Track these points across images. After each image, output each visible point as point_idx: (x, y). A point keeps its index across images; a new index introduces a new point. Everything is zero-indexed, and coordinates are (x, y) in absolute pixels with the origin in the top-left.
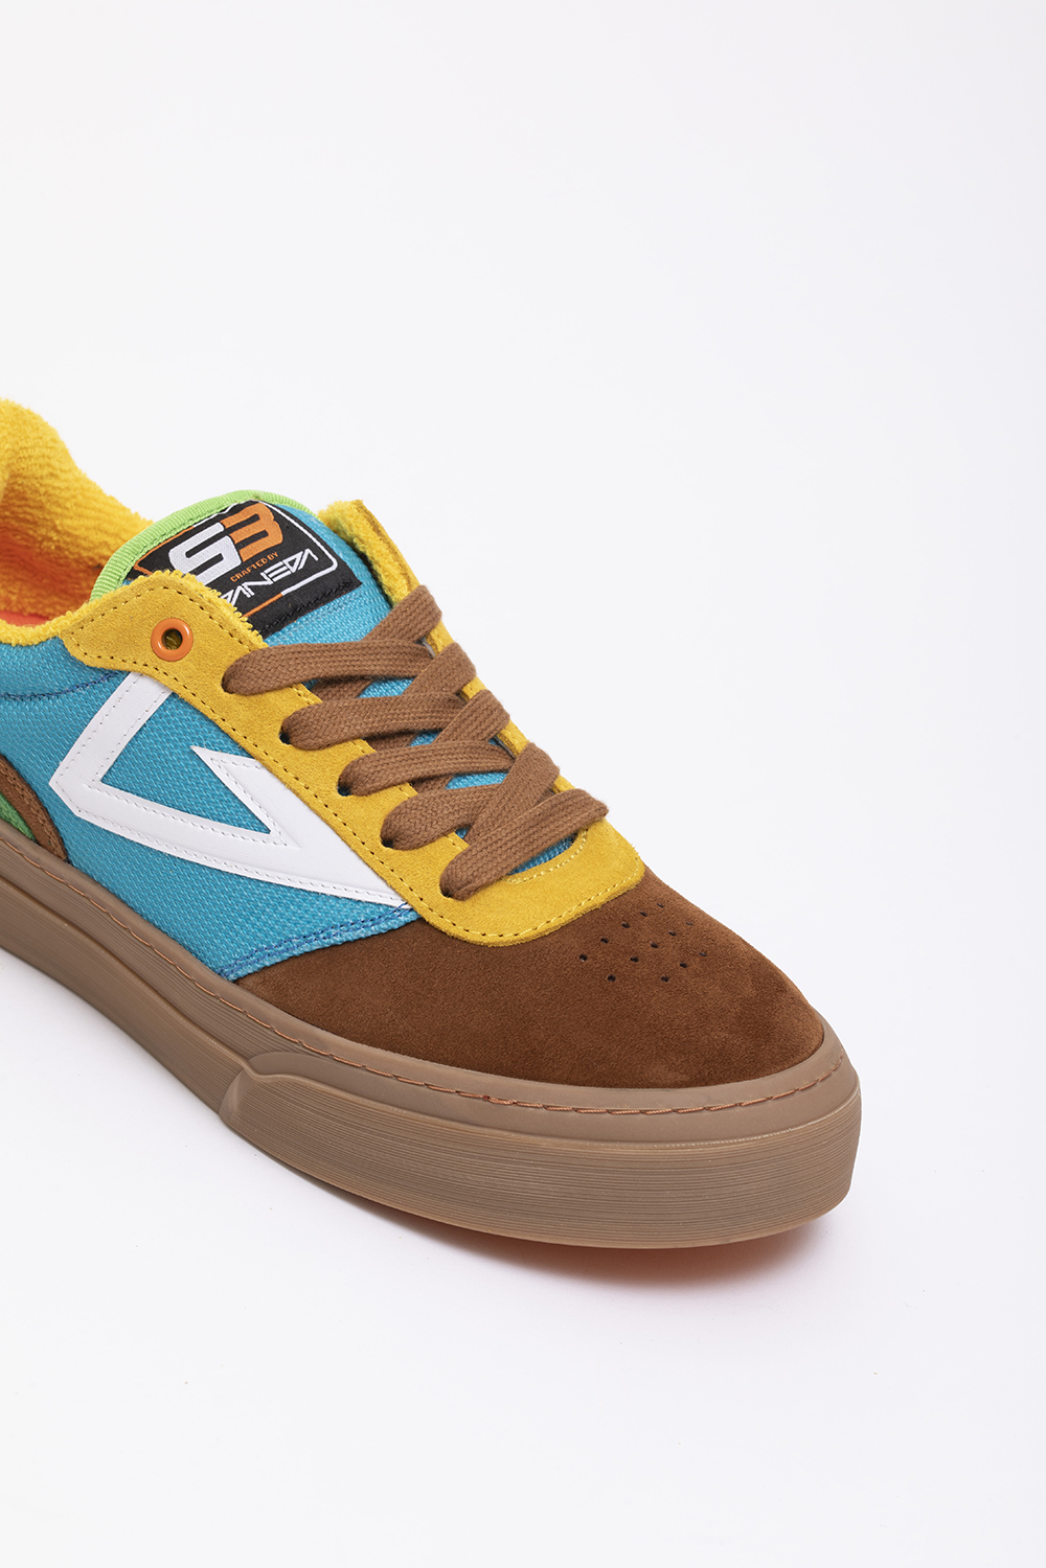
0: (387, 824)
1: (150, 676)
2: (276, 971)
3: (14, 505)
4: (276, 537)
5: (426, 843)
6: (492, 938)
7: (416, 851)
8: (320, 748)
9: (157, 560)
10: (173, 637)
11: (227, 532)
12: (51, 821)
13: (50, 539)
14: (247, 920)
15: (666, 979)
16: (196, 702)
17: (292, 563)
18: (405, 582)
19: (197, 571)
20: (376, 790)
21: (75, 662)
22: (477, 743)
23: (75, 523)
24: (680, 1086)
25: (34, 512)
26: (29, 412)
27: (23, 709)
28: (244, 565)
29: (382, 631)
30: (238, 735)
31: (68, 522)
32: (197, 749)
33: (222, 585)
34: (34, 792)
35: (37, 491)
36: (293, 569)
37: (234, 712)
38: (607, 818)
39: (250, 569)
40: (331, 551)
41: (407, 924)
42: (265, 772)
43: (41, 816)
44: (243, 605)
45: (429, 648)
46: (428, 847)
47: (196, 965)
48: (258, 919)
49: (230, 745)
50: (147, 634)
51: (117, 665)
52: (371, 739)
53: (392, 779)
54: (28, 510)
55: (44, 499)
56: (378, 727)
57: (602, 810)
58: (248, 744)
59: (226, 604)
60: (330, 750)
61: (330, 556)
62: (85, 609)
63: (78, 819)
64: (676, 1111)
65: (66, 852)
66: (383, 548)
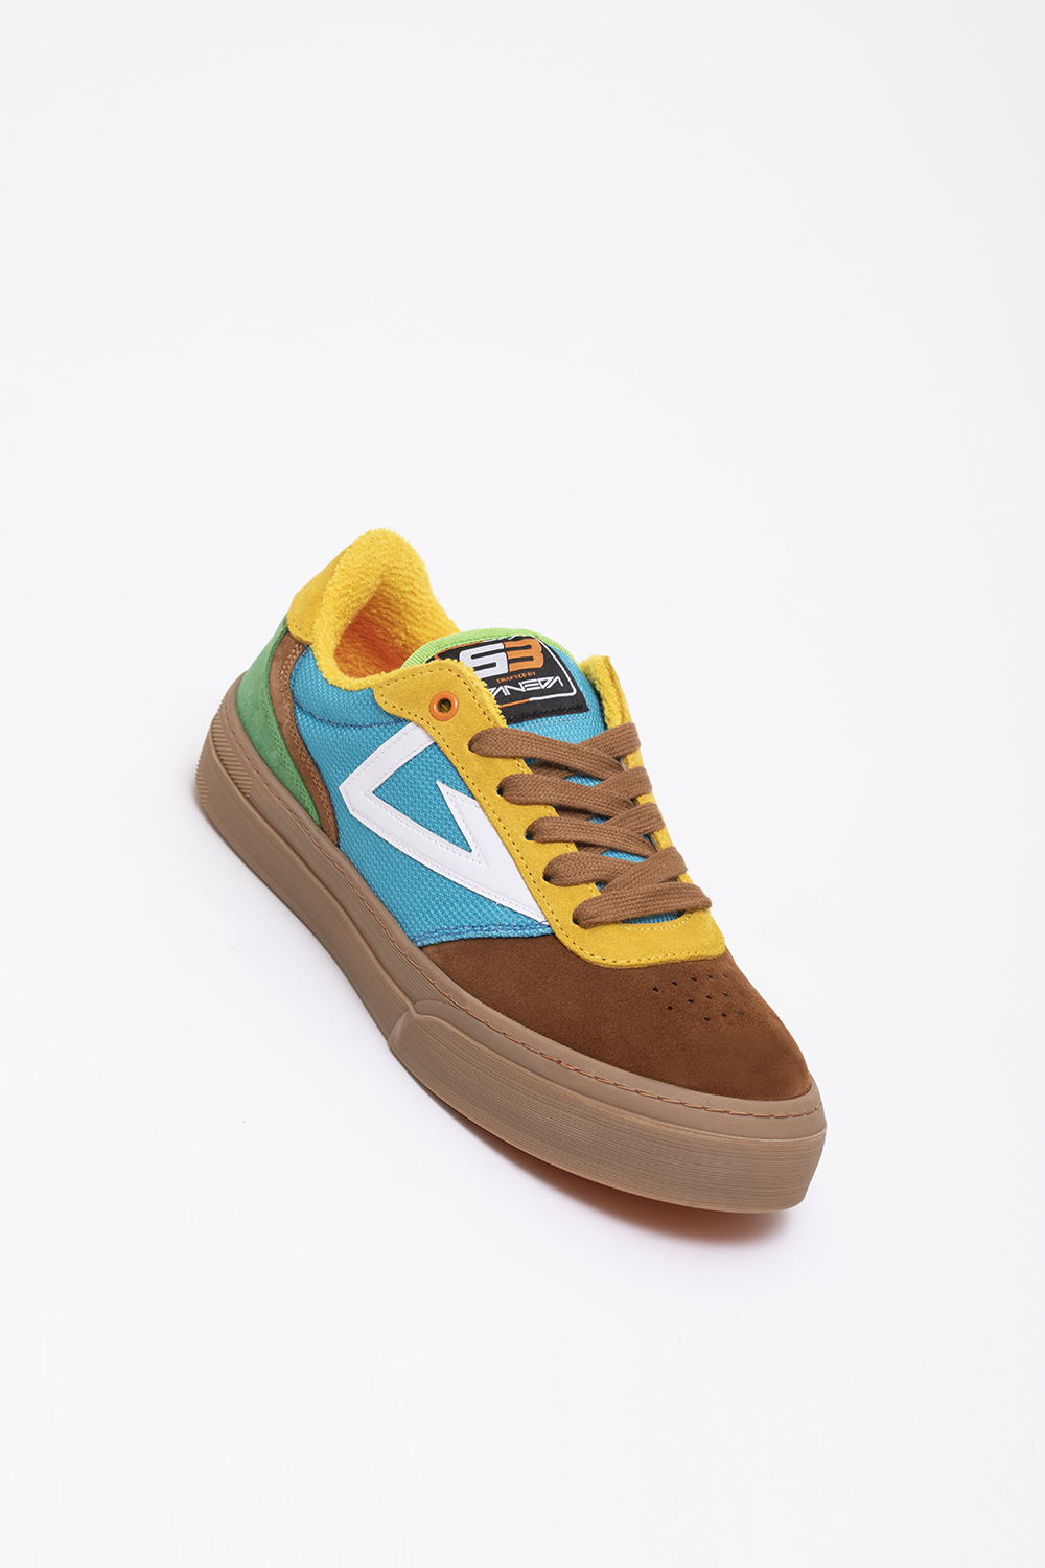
0: (550, 865)
1: (423, 728)
2: (449, 945)
3: (380, 606)
4: (538, 663)
5: (572, 885)
6: (597, 959)
7: (563, 888)
8: (521, 804)
9: (453, 653)
10: (445, 704)
11: (505, 650)
12: (334, 815)
13: (401, 638)
14: (440, 908)
15: (708, 1020)
16: (448, 752)
17: (543, 682)
18: (620, 717)
19: (477, 669)
20: (550, 842)
21: (379, 708)
22: (634, 834)
23: (420, 631)
24: (691, 1089)
25: (393, 615)
26: (408, 545)
27: (336, 732)
28: (509, 674)
29: (592, 743)
30: (469, 781)
31: (416, 629)
32: (439, 783)
33: (491, 682)
34: (328, 793)
35: (398, 600)
36: (543, 687)
37: (471, 765)
38: (711, 909)
39: (512, 678)
40: (575, 683)
41: (543, 935)
42: (480, 810)
43: (329, 810)
44: (500, 698)
45: (624, 766)
46: (573, 888)
47: (398, 932)
48: (448, 909)
49: (462, 787)
50: (429, 699)
51: (404, 715)
52: (560, 809)
53: (563, 837)
54: (390, 612)
55: (402, 607)
56: (566, 801)
57: (705, 905)
58: (474, 789)
59: (488, 696)
60: (528, 807)
61: (573, 686)
62: (394, 673)
63: (351, 816)
64: (683, 1104)
65: (338, 839)
66: (613, 691)
